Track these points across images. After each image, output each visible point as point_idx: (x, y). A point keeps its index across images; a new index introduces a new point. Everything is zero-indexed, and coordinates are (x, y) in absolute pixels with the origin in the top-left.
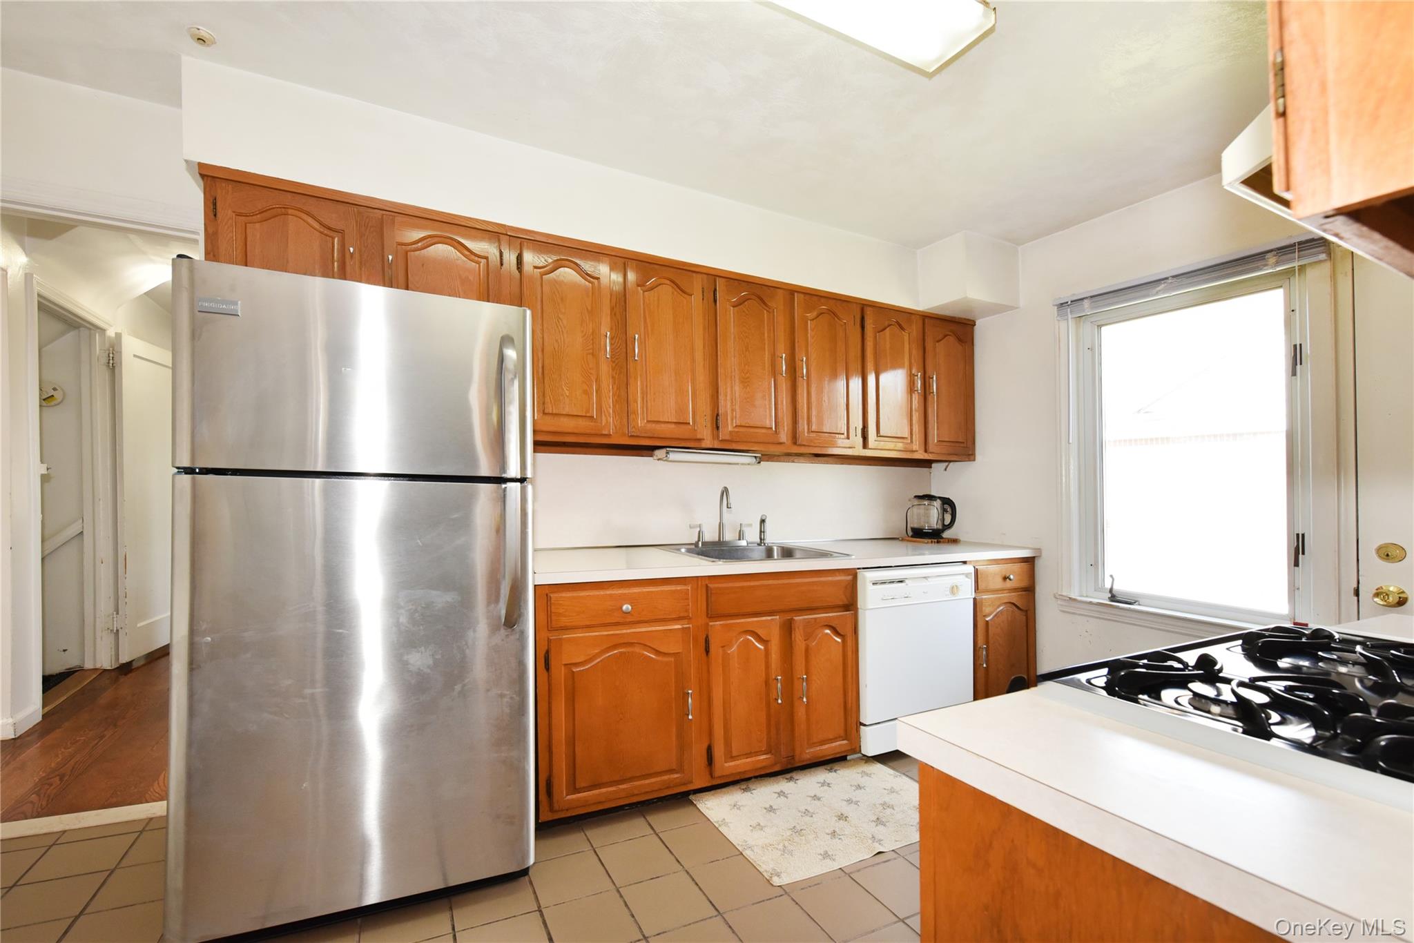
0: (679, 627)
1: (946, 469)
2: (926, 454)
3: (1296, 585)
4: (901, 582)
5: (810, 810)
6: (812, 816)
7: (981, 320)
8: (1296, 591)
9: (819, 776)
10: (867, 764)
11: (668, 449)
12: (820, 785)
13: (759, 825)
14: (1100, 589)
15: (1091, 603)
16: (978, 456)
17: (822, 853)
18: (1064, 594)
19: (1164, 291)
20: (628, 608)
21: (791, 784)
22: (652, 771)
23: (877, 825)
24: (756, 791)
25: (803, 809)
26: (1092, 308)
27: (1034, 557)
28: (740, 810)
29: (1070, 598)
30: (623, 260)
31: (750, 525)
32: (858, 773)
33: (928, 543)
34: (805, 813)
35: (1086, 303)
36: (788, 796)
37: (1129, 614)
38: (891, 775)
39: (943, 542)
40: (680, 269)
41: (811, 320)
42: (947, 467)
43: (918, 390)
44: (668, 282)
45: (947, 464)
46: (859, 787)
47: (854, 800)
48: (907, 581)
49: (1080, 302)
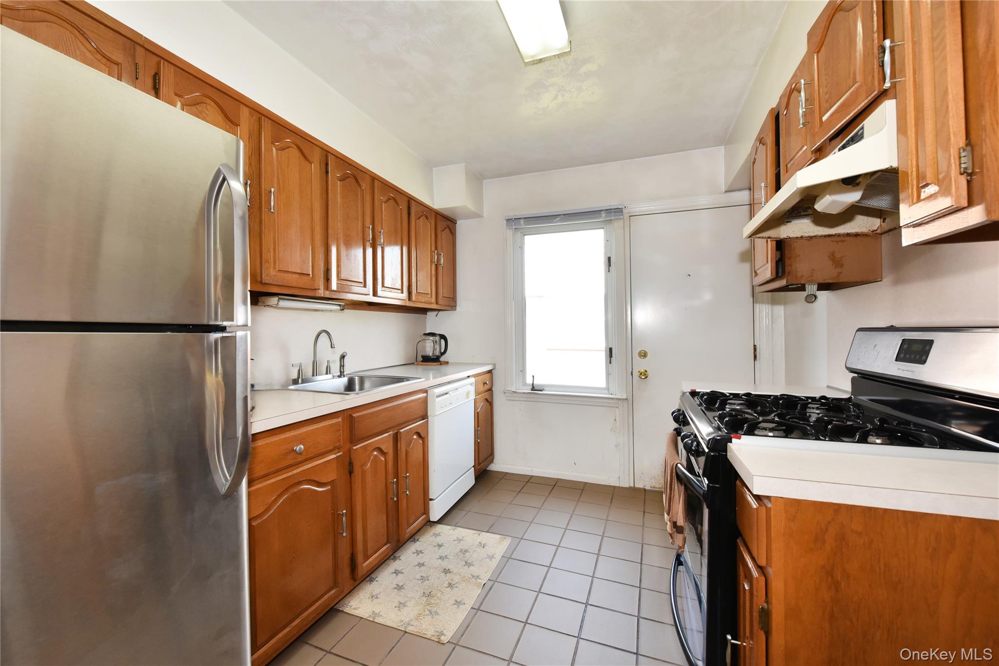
0: (334, 456)
1: (437, 316)
2: (437, 306)
3: (610, 373)
4: (446, 393)
5: (424, 575)
6: (428, 580)
7: (461, 221)
8: (610, 376)
9: (410, 548)
10: (432, 528)
11: (280, 297)
12: (416, 554)
13: (401, 603)
14: (525, 384)
15: (524, 393)
16: (458, 308)
17: (454, 603)
18: (509, 389)
19: (560, 221)
20: (300, 449)
21: (397, 562)
22: (318, 596)
23: (469, 567)
24: (378, 578)
25: (418, 577)
26: (525, 224)
27: (491, 370)
28: (378, 598)
29: (513, 392)
30: (259, 115)
31: (334, 361)
32: (432, 536)
33: (436, 365)
34: (422, 579)
35: (522, 221)
36: (403, 571)
37: (543, 397)
38: (450, 529)
39: (443, 364)
40: (302, 137)
41: (384, 203)
42: (438, 313)
43: (435, 262)
44: (295, 147)
45: (437, 312)
46: (440, 546)
47: (443, 555)
48: (450, 393)
49: (518, 220)
